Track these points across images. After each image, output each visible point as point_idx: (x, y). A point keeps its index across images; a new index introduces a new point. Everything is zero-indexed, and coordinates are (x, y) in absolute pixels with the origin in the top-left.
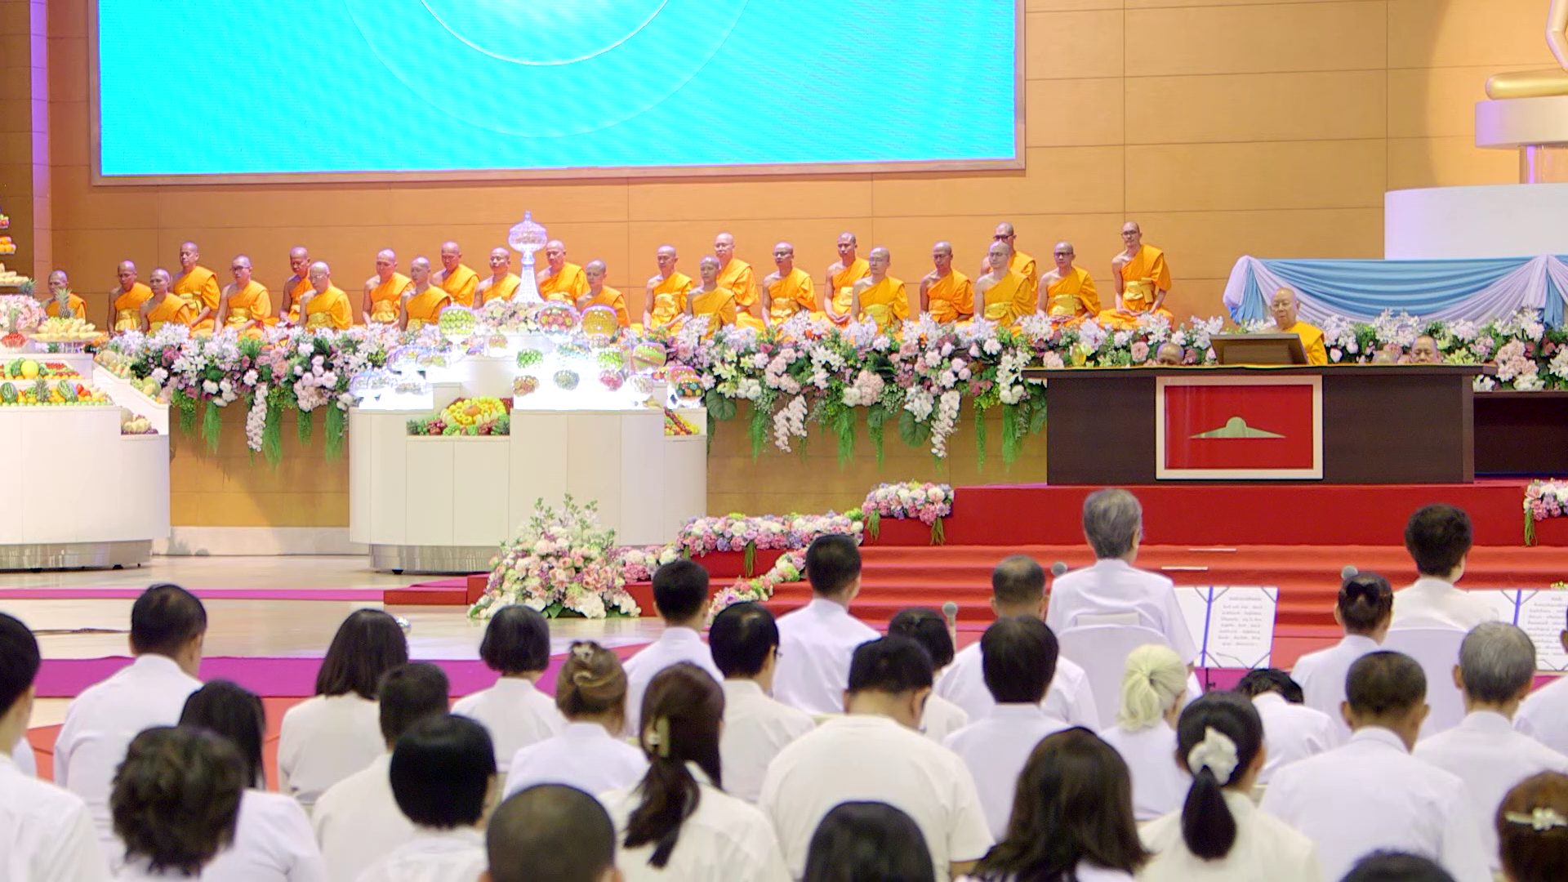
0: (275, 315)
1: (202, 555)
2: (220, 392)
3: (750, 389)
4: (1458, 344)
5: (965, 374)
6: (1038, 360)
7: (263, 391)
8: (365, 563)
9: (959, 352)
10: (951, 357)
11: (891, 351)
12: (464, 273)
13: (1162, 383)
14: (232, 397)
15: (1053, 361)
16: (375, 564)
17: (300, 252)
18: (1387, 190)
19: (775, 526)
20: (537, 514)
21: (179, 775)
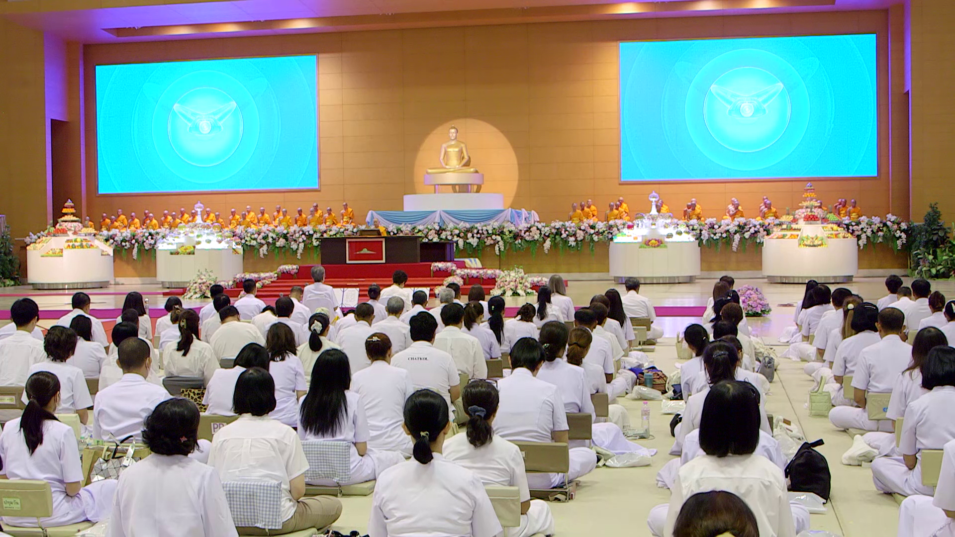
0: (141, 226)
1: (123, 284)
2: (126, 245)
3: (254, 243)
4: (420, 231)
5: (305, 239)
6: (322, 235)
7: (136, 245)
8: (161, 286)
9: (304, 234)
10: (302, 235)
11: (287, 233)
12: (186, 216)
13: (347, 240)
14: (129, 246)
15: (325, 236)
16: (163, 286)
17: (147, 211)
18: (405, 194)
19: (256, 276)
20: (199, 273)
21: (59, 338)
